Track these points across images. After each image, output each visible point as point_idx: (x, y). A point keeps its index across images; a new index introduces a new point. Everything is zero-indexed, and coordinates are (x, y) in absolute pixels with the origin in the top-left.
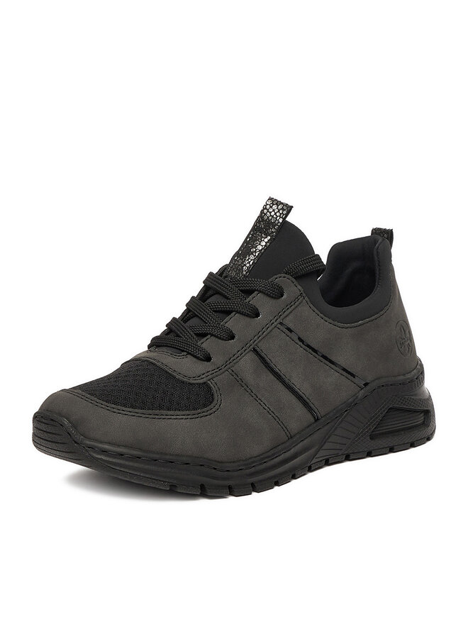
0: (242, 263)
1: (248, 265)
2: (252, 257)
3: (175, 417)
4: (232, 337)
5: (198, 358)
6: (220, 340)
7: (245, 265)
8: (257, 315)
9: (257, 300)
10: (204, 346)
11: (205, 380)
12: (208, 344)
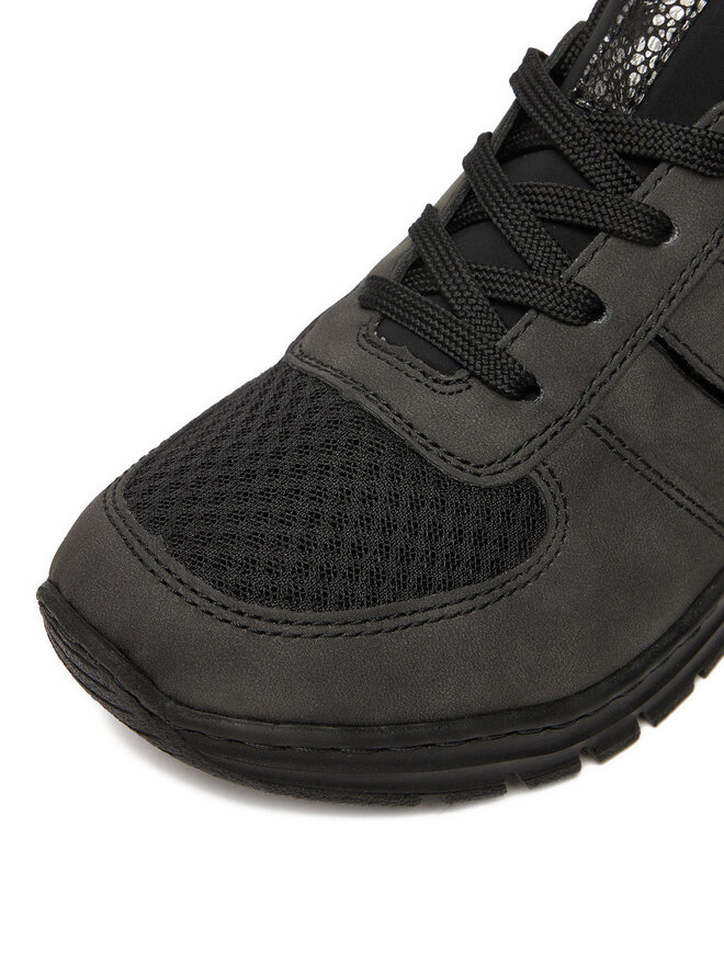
0: (628, 58)
1: (643, 70)
2: (654, 43)
3: (436, 613)
4: (597, 310)
5: (502, 393)
6: (563, 327)
7: (634, 69)
8: (667, 231)
9: (665, 189)
10: (518, 350)
11: (521, 470)
12: (529, 342)
